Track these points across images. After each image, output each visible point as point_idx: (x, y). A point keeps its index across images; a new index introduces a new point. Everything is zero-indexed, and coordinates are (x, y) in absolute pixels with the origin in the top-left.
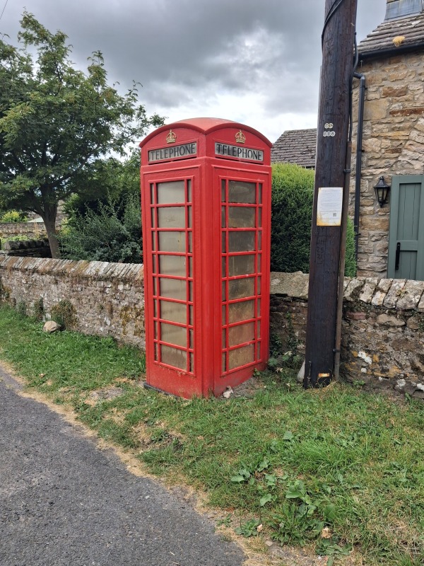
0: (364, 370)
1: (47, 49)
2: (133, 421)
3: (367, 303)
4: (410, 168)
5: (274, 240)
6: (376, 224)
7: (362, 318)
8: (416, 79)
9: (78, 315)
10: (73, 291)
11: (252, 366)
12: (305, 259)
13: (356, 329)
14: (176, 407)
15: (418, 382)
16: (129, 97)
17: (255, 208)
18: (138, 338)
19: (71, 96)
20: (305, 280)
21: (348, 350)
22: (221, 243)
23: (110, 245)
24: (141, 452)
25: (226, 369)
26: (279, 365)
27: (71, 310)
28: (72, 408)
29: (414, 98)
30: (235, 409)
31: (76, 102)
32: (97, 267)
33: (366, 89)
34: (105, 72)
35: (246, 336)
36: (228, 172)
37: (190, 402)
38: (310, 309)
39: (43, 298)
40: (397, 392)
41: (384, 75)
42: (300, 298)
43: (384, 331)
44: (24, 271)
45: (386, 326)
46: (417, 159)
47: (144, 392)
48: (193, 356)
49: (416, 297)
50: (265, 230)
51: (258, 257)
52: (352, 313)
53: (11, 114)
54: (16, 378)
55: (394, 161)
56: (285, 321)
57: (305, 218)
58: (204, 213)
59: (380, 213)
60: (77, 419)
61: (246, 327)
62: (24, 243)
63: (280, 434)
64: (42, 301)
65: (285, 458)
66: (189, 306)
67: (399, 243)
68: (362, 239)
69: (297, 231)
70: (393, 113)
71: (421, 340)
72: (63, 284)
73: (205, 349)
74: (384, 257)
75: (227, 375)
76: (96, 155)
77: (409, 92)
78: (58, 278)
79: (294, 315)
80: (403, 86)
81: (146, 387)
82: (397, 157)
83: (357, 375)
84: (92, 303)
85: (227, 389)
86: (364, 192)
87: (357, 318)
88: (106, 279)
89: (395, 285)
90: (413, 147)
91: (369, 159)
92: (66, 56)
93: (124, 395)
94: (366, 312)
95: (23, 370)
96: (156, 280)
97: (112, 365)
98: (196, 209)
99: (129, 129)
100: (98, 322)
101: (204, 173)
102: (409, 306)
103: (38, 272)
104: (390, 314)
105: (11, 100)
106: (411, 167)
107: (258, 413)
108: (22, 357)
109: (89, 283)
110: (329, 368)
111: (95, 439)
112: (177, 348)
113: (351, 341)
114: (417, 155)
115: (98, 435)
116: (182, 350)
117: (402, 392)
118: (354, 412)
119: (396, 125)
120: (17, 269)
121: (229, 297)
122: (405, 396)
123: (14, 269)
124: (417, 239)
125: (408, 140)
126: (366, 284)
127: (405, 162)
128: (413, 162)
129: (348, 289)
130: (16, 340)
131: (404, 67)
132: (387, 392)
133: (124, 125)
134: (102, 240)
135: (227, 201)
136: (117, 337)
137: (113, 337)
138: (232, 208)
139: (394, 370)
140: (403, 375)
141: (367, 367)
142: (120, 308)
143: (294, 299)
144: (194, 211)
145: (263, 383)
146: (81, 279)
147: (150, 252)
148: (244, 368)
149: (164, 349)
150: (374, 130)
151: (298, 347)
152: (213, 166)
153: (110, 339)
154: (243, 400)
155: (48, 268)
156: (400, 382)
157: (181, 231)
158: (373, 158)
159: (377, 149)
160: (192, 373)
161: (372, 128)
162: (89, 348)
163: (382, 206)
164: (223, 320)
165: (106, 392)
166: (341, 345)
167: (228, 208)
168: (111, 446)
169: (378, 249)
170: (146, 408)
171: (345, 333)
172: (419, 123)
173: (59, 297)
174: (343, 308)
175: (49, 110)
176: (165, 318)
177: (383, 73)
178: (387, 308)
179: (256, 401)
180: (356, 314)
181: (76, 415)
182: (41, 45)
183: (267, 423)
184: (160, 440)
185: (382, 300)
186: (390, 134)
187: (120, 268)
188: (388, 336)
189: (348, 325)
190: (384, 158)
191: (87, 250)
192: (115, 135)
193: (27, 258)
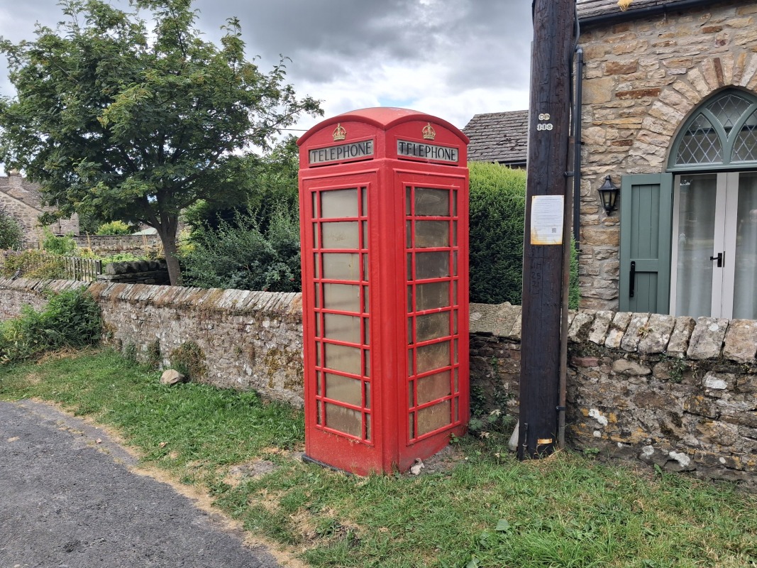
0: (597, 434)
1: (167, 14)
2: (290, 507)
3: (599, 345)
4: (643, 165)
5: (473, 262)
6: (602, 238)
7: (592, 364)
8: (648, 52)
9: (207, 362)
10: (201, 330)
11: (447, 430)
12: (514, 287)
13: (586, 378)
14: (347, 488)
15: (670, 450)
16: (274, 75)
17: (449, 221)
18: (290, 392)
19: (200, 75)
20: (515, 314)
21: (576, 407)
22: (406, 267)
23: (251, 267)
24: (304, 549)
25: (414, 435)
26: (484, 429)
27: (198, 354)
28: (207, 490)
29: (646, 76)
30: (428, 490)
31: (205, 82)
32: (234, 297)
33: (584, 64)
34: (242, 43)
35: (439, 391)
36: (413, 176)
37: (367, 480)
38: (524, 352)
39: (159, 339)
40: (643, 463)
41: (607, 47)
42: (509, 338)
43: (624, 382)
44: (134, 303)
45: (626, 375)
46: (653, 154)
47: (304, 467)
48: (369, 418)
49: (665, 336)
50: (461, 250)
51: (453, 284)
52: (580, 359)
53: (121, 99)
54: (126, 449)
55: (624, 155)
56: (490, 368)
57: (512, 234)
58: (384, 229)
59: (606, 223)
60: (213, 505)
61: (439, 377)
62: (133, 265)
63: (492, 523)
64: (158, 342)
65: (500, 556)
66: (365, 350)
67: (633, 263)
68: (584, 257)
69: (502, 251)
70: (620, 95)
71: (672, 393)
72: (187, 320)
73: (387, 409)
74: (614, 281)
75: (416, 443)
76: (230, 149)
77: (640, 68)
78: (180, 312)
79: (501, 361)
80: (632, 61)
81: (305, 461)
82: (627, 151)
83: (588, 441)
84: (226, 345)
85: (416, 462)
86: (586, 196)
87: (586, 365)
88: (246, 314)
89: (635, 321)
90: (647, 137)
91: (590, 153)
92: (192, 24)
93: (276, 471)
94: (598, 355)
95: (137, 437)
96: (319, 316)
97: (256, 429)
98: (373, 225)
99: (274, 116)
100: (235, 371)
101: (383, 179)
102: (656, 349)
103: (153, 304)
104: (630, 359)
105: (121, 81)
106: (646, 163)
107: (459, 495)
108: (133, 420)
109: (224, 319)
110: (552, 432)
111: (239, 533)
112: (348, 408)
113: (579, 395)
114: (653, 149)
115: (244, 526)
116: (355, 410)
117: (650, 462)
118: (588, 491)
119: (625, 110)
120: (125, 301)
121: (417, 338)
122: (654, 468)
123: (120, 300)
124: (657, 257)
125: (640, 129)
126: (597, 320)
127: (638, 157)
128: (648, 157)
129: (573, 326)
130: (124, 397)
131: (633, 36)
132: (629, 462)
133: (267, 111)
134: (239, 261)
135: (413, 215)
136: (260, 391)
137: (255, 392)
138: (419, 223)
139: (637, 434)
140: (650, 440)
141: (602, 429)
142: (265, 351)
143: (502, 339)
144: (371, 227)
145: (463, 454)
146: (212, 313)
147: (311, 280)
148: (438, 433)
149: (330, 408)
150: (597, 116)
151: (508, 403)
152: (395, 169)
153: (251, 394)
154: (439, 477)
155: (166, 299)
156: (647, 450)
157: (352, 253)
158: (596, 153)
159: (601, 141)
160: (368, 441)
161: (594, 114)
162: (224, 406)
163: (609, 214)
164: (410, 369)
165: (251, 467)
166: (567, 401)
167: (414, 223)
168: (262, 541)
169: (606, 269)
170: (307, 490)
171: (571, 384)
172: (654, 107)
173: (181, 338)
174: (568, 352)
175: (170, 93)
176: (331, 366)
177: (605, 44)
178: (626, 352)
179: (456, 478)
180: (585, 359)
181: (213, 500)
182: (159, 9)
183: (473, 508)
184: (329, 533)
185: (619, 340)
186: (617, 121)
187: (265, 299)
188: (628, 388)
189: (574, 373)
190: (610, 152)
191: (219, 274)
192: (255, 124)
193: (138, 286)
